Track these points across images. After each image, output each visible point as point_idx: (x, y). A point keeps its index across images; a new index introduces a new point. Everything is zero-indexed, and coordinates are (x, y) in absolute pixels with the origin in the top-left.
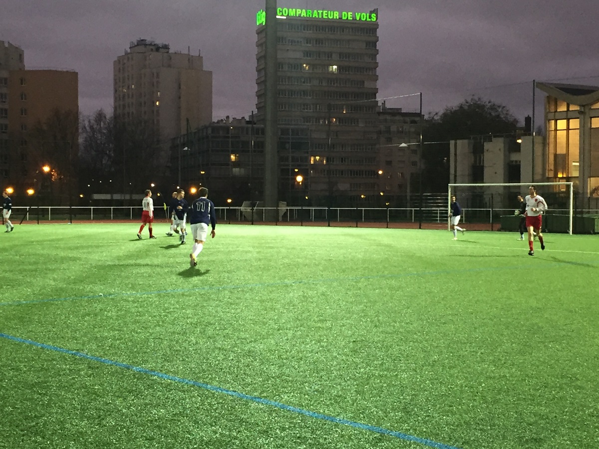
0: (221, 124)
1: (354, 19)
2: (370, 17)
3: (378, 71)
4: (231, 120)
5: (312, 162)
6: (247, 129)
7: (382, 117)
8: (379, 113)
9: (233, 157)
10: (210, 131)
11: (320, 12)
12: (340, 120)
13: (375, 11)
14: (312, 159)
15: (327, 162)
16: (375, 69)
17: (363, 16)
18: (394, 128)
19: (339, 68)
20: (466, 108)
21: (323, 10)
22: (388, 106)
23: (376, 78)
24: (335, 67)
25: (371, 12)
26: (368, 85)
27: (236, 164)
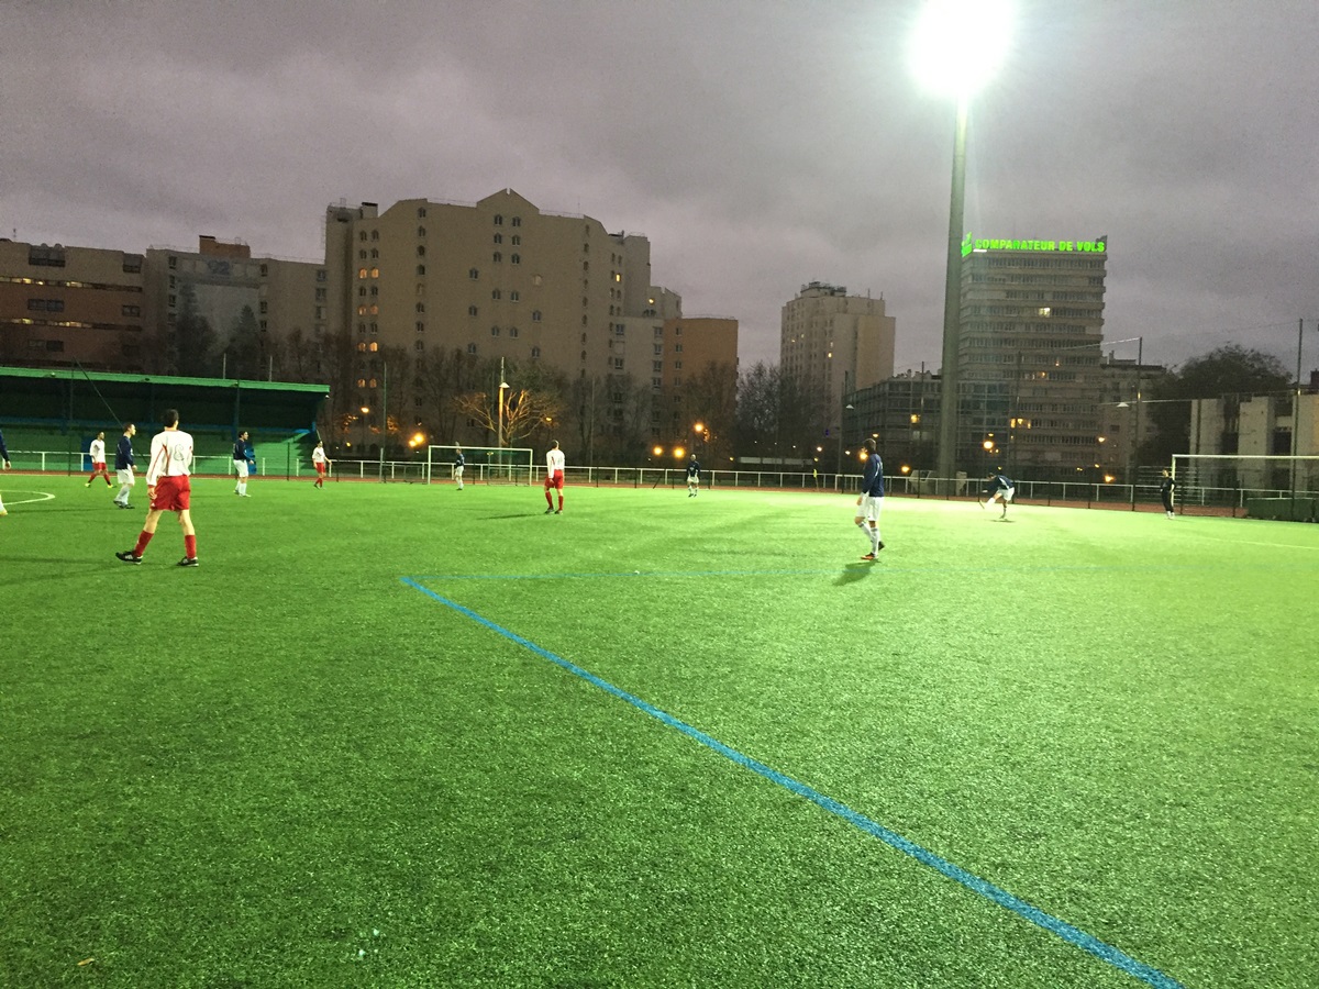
0: (901, 379)
1: (1075, 250)
2: (1096, 247)
3: (1105, 314)
4: (913, 375)
5: (1013, 425)
6: (933, 384)
7: (1107, 372)
8: (1104, 366)
9: (914, 418)
10: (887, 388)
11: (1031, 242)
12: (1053, 374)
13: (1104, 239)
14: (1013, 421)
15: (1032, 425)
16: (1100, 311)
17: (1089, 246)
18: (1123, 384)
19: (1053, 311)
20: (1218, 358)
21: (1035, 239)
22: (1116, 357)
23: (1101, 322)
24: (1047, 310)
25: (1098, 241)
26: (1090, 331)
27: (917, 426)
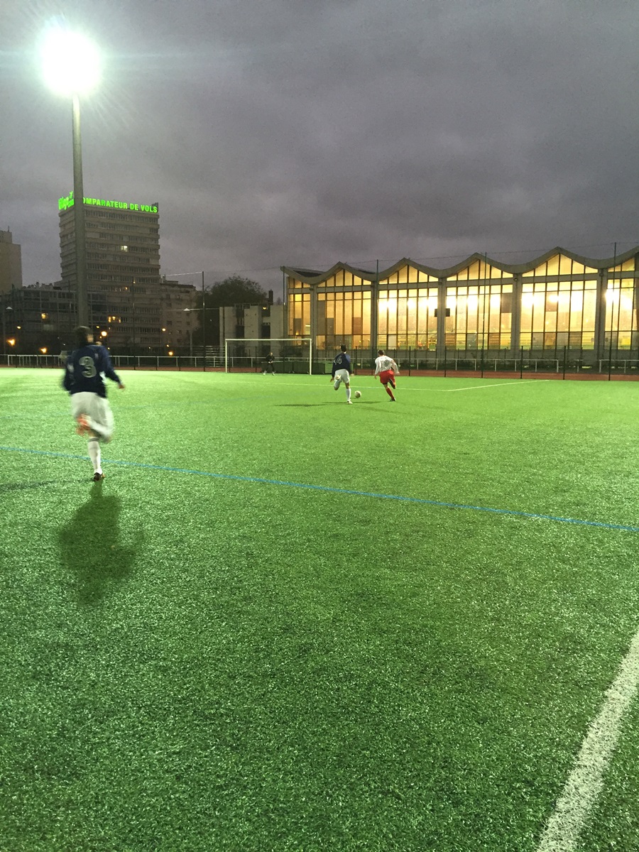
0: (31, 289)
1: (140, 210)
2: (152, 209)
3: (160, 252)
4: (40, 286)
5: (110, 321)
6: (55, 293)
7: (163, 288)
8: (161, 284)
9: (43, 316)
10: (22, 294)
11: (112, 202)
12: (132, 288)
13: (156, 205)
14: (110, 318)
15: (122, 321)
16: (158, 250)
17: (146, 208)
18: (172, 296)
19: (129, 248)
20: (229, 282)
21: (114, 200)
22: (167, 279)
23: (159, 257)
24: (126, 247)
25: (153, 205)
26: (153, 262)
27: (46, 321)
